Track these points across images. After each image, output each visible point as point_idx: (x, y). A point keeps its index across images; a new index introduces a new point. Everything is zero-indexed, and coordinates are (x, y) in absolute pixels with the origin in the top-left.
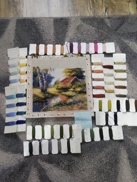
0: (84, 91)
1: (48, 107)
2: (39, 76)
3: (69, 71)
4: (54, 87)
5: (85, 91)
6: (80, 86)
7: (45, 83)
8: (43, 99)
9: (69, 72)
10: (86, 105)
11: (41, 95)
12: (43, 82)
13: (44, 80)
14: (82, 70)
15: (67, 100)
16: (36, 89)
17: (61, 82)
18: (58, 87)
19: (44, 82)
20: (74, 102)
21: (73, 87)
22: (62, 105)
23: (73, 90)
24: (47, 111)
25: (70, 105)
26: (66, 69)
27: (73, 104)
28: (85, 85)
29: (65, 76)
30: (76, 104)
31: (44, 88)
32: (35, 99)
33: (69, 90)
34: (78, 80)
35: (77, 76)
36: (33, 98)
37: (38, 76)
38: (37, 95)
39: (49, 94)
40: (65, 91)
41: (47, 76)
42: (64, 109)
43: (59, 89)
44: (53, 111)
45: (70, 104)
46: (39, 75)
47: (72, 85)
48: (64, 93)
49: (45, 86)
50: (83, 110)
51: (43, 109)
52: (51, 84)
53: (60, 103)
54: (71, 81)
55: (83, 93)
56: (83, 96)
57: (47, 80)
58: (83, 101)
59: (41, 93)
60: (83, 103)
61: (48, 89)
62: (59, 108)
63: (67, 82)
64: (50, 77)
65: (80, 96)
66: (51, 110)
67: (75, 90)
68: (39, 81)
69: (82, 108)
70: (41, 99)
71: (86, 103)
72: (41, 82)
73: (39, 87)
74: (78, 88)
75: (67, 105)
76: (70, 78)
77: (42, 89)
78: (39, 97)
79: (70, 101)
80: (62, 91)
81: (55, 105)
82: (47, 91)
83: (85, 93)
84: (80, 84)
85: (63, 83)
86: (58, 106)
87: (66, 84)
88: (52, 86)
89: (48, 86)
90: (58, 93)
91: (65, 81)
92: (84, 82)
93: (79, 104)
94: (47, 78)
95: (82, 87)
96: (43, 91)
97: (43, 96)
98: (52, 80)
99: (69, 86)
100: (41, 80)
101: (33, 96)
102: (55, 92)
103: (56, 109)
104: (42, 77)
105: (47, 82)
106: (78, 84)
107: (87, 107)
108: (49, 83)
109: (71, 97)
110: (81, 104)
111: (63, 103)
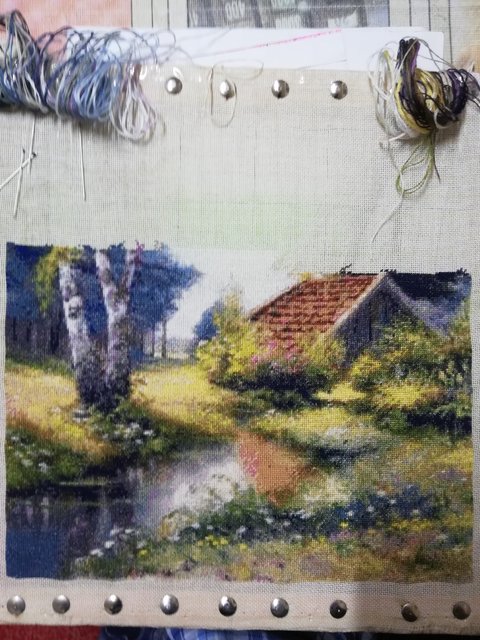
0: (452, 414)
1: (132, 541)
2: (62, 256)
4: (193, 359)
5: (459, 414)
6: (414, 365)
8: (93, 471)
10: (462, 537)
11: (80, 434)
12: (93, 309)
13: (106, 291)
15: (304, 490)
16: (35, 372)
17: (255, 318)
18: (225, 361)
19: (110, 310)
20: (358, 506)
21: (356, 370)
22: (258, 530)
23: (360, 395)
24: (129, 573)
25: (330, 529)
27: (351, 521)
28: (461, 358)
30: (374, 525)
31: (110, 368)
32: (27, 463)
33: (322, 395)
34: (407, 313)
36: (8, 453)
37: (53, 258)
38: (44, 425)
39: (145, 425)
40: (286, 406)
41: (137, 261)
42: (269, 568)
43: (231, 384)
44: (175, 582)
45: (326, 522)
47: (352, 355)
48: (275, 421)
50: (432, 578)
51: (96, 556)
52: (168, 337)
53: (238, 513)
54: (340, 315)
55: (443, 428)
56: (438, 461)
57: (132, 295)
58: (437, 500)
59: (77, 415)
60: (437, 518)
61: (141, 376)
62: (232, 551)
63: (309, 322)
64: (156, 272)
65: (419, 459)
66: (161, 569)
67: (378, 396)
68: (62, 305)
69: (425, 567)
70: (73, 470)
71: (463, 523)
72: (78, 309)
73: (60, 358)
74: (403, 378)
75: (303, 533)
76: (332, 287)
77: (89, 378)
78: (63, 444)
79: (328, 496)
80: (261, 404)
81: (196, 525)
82: (135, 396)
83: (460, 427)
84: (423, 344)
85: (271, 334)
86: (225, 534)
87: (301, 339)
88: (173, 352)
89: (143, 354)
90: (225, 423)
91: (291, 312)
92: (457, 330)
93: (405, 524)
94: (132, 273)
95: (437, 373)
96: (93, 392)
97: (93, 443)
98: (180, 297)
99: (322, 356)
100: (78, 294)
101: (8, 438)
102: (204, 410)
103: (204, 564)
104: (84, 270)
105: (128, 312)
106: (398, 347)
107: (470, 557)
108: (153, 329)
109: (333, 459)
110: (415, 528)
111: (266, 512)
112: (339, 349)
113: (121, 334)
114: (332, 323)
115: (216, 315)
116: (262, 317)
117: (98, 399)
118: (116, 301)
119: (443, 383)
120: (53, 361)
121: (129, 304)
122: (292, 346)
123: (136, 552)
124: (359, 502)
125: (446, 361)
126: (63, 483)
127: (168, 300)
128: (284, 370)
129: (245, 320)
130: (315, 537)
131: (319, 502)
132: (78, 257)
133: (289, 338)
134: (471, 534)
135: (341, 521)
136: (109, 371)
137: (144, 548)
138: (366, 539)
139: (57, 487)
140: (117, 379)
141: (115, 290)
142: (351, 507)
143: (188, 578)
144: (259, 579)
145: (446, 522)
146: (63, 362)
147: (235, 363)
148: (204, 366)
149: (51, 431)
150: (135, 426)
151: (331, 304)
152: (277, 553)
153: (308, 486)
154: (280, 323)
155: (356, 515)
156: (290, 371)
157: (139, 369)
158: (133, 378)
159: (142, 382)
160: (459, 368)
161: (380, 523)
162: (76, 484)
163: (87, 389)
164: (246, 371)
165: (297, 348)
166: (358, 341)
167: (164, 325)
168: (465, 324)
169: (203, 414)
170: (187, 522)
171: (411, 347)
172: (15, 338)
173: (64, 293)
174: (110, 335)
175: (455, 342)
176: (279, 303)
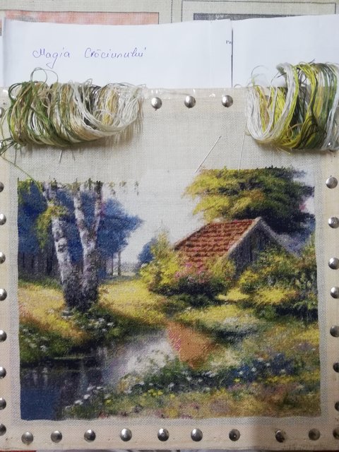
0: (305, 307)
1: (102, 393)
2: (53, 212)
3: (224, 183)
4: (138, 276)
5: (310, 307)
6: (281, 276)
7: (85, 252)
8: (76, 349)
9: (223, 191)
10: (314, 387)
11: (66, 326)
12: (74, 246)
13: (82, 234)
14: (295, 180)
15: (211, 358)
16: (37, 287)
17: (177, 248)
18: (158, 276)
19: (84, 246)
20: (246, 368)
21: (243, 280)
22: (182, 386)
23: (245, 296)
24: (100, 415)
25: (228, 384)
26: (204, 172)
27: (241, 377)
28: (310, 271)
29: (201, 214)
30: (256, 379)
31: (85, 283)
32: (33, 346)
33: (221, 297)
34: (275, 243)
35: (267, 213)
36: (21, 340)
37: (47, 214)
38: (43, 321)
39: (108, 319)
40: (198, 305)
41: (101, 214)
42: (189, 409)
43: (163, 291)
44: (129, 420)
45: (226, 379)
46: (51, 205)
47: (240, 271)
48: (191, 314)
49: (86, 273)
50: (295, 414)
51: (78, 404)
52: (122, 262)
53: (169, 374)
54: (232, 245)
55: (299, 316)
56: (296, 338)
57: (98, 236)
58: (297, 363)
59: (64, 314)
60: (297, 375)
61: (105, 288)
62: (165, 399)
63: (212, 250)
64: (113, 221)
65: (284, 336)
66: (120, 412)
67: (257, 297)
68: (54, 244)
69: (289, 406)
70: (63, 349)
71: (314, 378)
72: (64, 246)
73: (53, 278)
74: (273, 284)
75: (211, 386)
76: (227, 227)
77: (72, 290)
78: (56, 333)
79: (226, 362)
80: (182, 304)
81: (142, 383)
82: (101, 300)
83: (310, 316)
84: (285, 263)
85: (188, 258)
86: (161, 388)
87: (207, 261)
88: (125, 272)
89: (106, 273)
90: (159, 316)
91: (200, 244)
92: (307, 253)
93: (276, 379)
94: (98, 222)
95: (294, 281)
96: (74, 299)
97: (75, 332)
98: (129, 236)
99: (220, 272)
100: (64, 237)
101: (21, 330)
102: (146, 308)
103: (147, 407)
104: (68, 221)
105: (96, 247)
106: (269, 265)
107: (319, 400)
108: (112, 257)
109: (229, 338)
110: (283, 381)
111: (187, 374)
112: (231, 267)
113: (92, 261)
114: (226, 250)
115: (152, 247)
116: (182, 247)
117: (78, 304)
118: (89, 240)
119: (298, 288)
120: (48, 280)
121: (96, 242)
122: (201, 266)
123: (104, 401)
124: (246, 365)
125: (300, 273)
126: (56, 358)
127: (121, 239)
128: (196, 281)
129: (171, 250)
130: (219, 389)
131: (221, 366)
132: (64, 213)
133: (199, 261)
134: (319, 385)
135: (235, 378)
136: (84, 285)
137: (109, 399)
138: (251, 389)
139: (52, 361)
140: (90, 290)
141: (88, 233)
142: (241, 369)
143: (137, 417)
144: (183, 417)
145: (303, 377)
146: (55, 280)
147: (165, 278)
148: (145, 280)
149: (48, 325)
150: (102, 320)
151: (226, 238)
152: (194, 400)
153: (213, 356)
154: (193, 251)
155: (244, 374)
156: (200, 282)
157: (103, 283)
158: (100, 289)
159: (105, 291)
160: (308, 278)
161: (260, 379)
162: (64, 358)
163: (71, 297)
164: (172, 283)
165: (204, 267)
166: (244, 261)
167: (119, 255)
168: (312, 249)
169: (145, 311)
170: (136, 381)
171: (277, 264)
172: (24, 266)
173: (55, 236)
174: (85, 262)
175: (306, 261)
176: (192, 239)
